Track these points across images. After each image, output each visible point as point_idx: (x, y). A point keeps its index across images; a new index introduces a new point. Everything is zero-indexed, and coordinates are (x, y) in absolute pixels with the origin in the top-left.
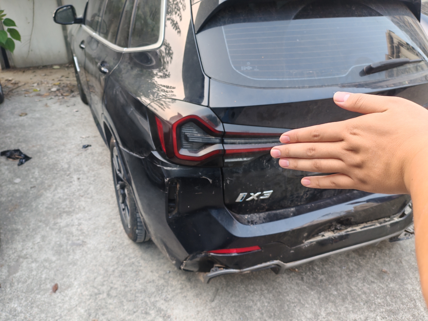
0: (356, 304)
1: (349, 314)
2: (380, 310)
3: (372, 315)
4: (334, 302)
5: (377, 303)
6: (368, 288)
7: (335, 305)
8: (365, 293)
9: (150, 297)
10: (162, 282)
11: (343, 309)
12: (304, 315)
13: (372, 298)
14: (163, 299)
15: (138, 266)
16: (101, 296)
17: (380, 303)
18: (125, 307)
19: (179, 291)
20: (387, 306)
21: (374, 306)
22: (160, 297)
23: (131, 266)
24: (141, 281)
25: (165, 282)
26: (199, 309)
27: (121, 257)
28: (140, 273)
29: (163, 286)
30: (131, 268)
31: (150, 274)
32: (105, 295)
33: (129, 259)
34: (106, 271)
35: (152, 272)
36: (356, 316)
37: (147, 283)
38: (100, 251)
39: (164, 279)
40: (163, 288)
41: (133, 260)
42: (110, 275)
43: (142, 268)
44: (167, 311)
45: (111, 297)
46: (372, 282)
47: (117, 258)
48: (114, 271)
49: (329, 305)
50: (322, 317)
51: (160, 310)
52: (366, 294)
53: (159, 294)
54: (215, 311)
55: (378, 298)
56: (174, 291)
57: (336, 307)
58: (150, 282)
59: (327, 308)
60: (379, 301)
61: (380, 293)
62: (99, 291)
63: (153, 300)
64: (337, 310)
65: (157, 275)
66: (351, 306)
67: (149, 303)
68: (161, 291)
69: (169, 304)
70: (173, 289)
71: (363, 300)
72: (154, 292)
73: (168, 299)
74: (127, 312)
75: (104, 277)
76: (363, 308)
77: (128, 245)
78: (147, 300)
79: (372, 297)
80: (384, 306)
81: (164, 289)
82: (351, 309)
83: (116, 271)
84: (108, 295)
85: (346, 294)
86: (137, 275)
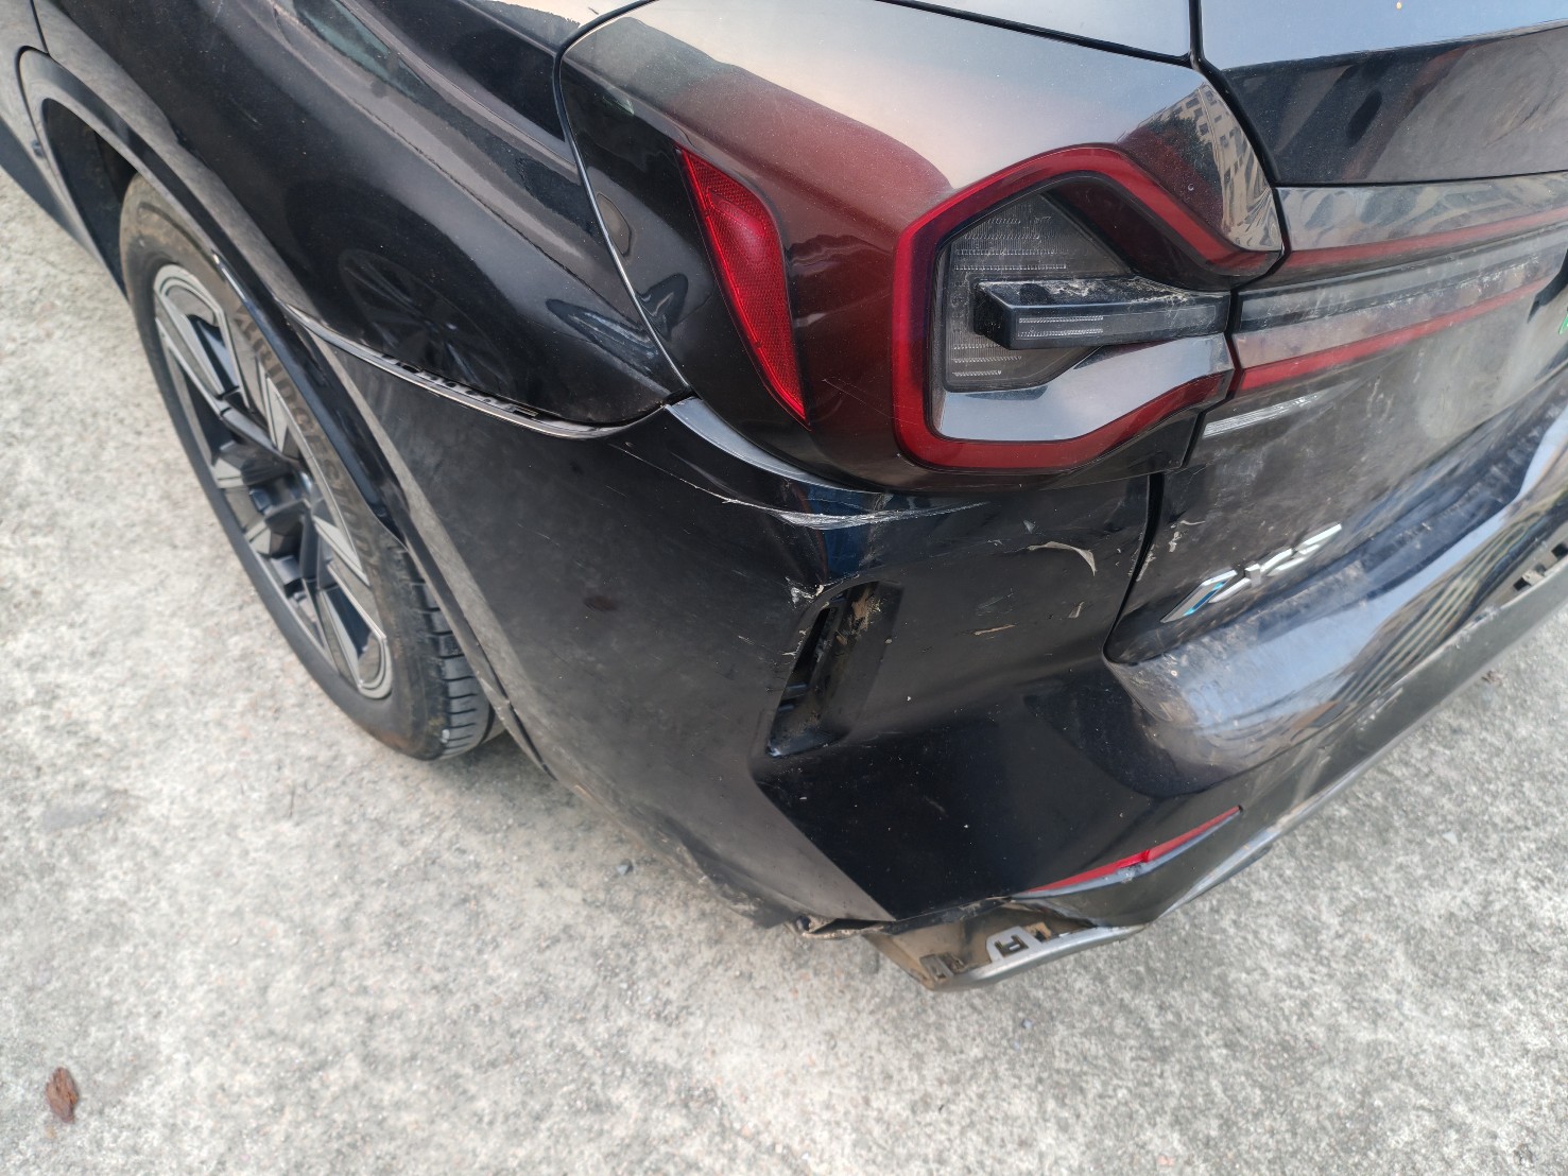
0: (1432, 842)
1: (1420, 896)
2: (1519, 849)
3: (1502, 878)
4: (1349, 854)
5: (1497, 820)
6: (1451, 762)
7: (1358, 867)
8: (1444, 787)
9: (583, 1021)
10: (608, 926)
11: (1393, 882)
12: (1262, 942)
13: (1478, 803)
14: (648, 1016)
15: (461, 871)
16: (333, 1075)
17: (1509, 820)
18: (482, 1104)
19: (707, 954)
20: (1537, 825)
21: (1494, 838)
22: (631, 1011)
23: (425, 877)
24: (508, 946)
25: (626, 923)
26: (829, 1023)
27: (354, 838)
28: (489, 905)
29: (625, 945)
30: (431, 889)
31: (538, 896)
32: (353, 1068)
33: (402, 843)
34: (309, 933)
35: (541, 884)
36: (1446, 895)
37: (541, 951)
38: (232, 829)
39: (615, 909)
40: (626, 960)
41: (425, 841)
42: (339, 949)
43: (484, 876)
44: (688, 1070)
45: (391, 1067)
46: (1454, 731)
47: (338, 846)
48: (347, 924)
49: (1338, 875)
50: (1332, 933)
51: (652, 1076)
52: (1452, 792)
53: (621, 995)
54: (902, 1015)
55: (1495, 796)
56: (682, 960)
57: (1367, 874)
58: (556, 940)
59: (1335, 888)
60: (1505, 809)
61: (1496, 772)
62: (314, 1052)
63: (601, 1030)
64: (1374, 888)
65: (575, 896)
66: (1416, 859)
67: (589, 1052)
68: (623, 976)
69: (685, 1035)
70: (676, 950)
71: (1450, 818)
72: (596, 986)
73: (672, 1009)
74: (499, 1128)
75: (309, 968)
76: (1462, 855)
77: (366, 765)
78: (571, 1035)
79: (1475, 798)
80: (1527, 829)
81: (633, 961)
82: (1420, 871)
83: (361, 920)
84: (369, 1060)
85: (1385, 808)
86: (474, 917)
